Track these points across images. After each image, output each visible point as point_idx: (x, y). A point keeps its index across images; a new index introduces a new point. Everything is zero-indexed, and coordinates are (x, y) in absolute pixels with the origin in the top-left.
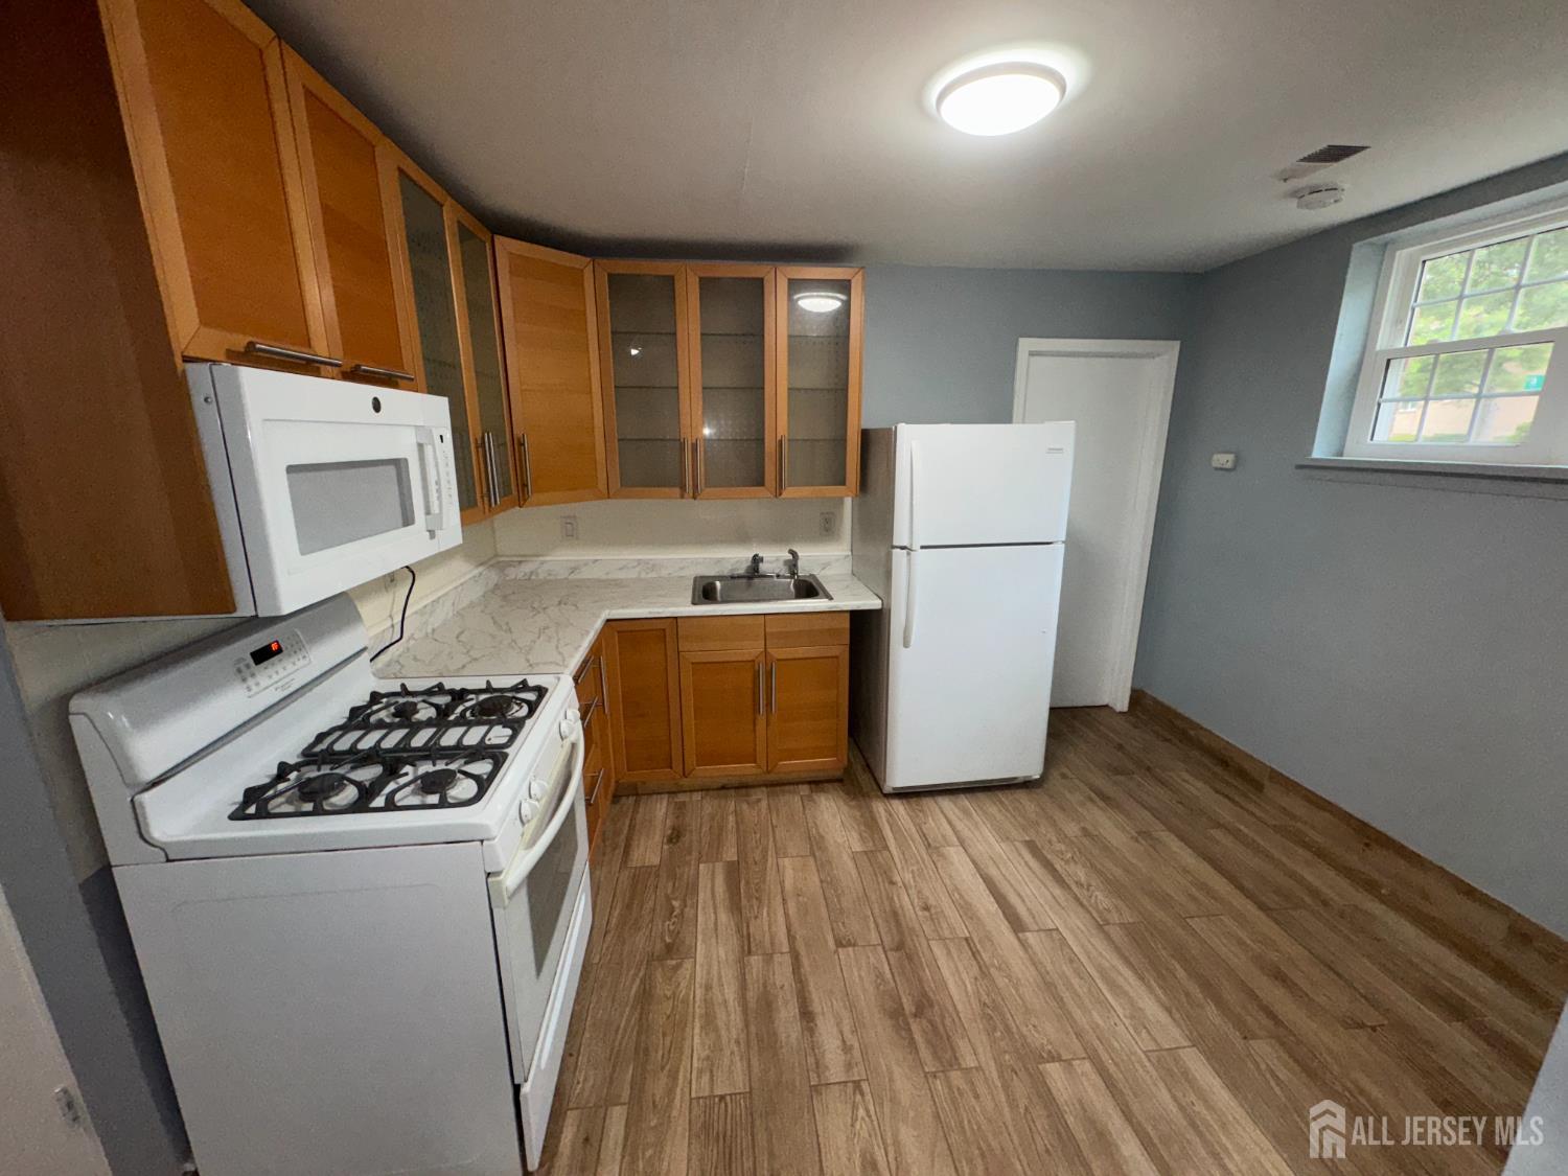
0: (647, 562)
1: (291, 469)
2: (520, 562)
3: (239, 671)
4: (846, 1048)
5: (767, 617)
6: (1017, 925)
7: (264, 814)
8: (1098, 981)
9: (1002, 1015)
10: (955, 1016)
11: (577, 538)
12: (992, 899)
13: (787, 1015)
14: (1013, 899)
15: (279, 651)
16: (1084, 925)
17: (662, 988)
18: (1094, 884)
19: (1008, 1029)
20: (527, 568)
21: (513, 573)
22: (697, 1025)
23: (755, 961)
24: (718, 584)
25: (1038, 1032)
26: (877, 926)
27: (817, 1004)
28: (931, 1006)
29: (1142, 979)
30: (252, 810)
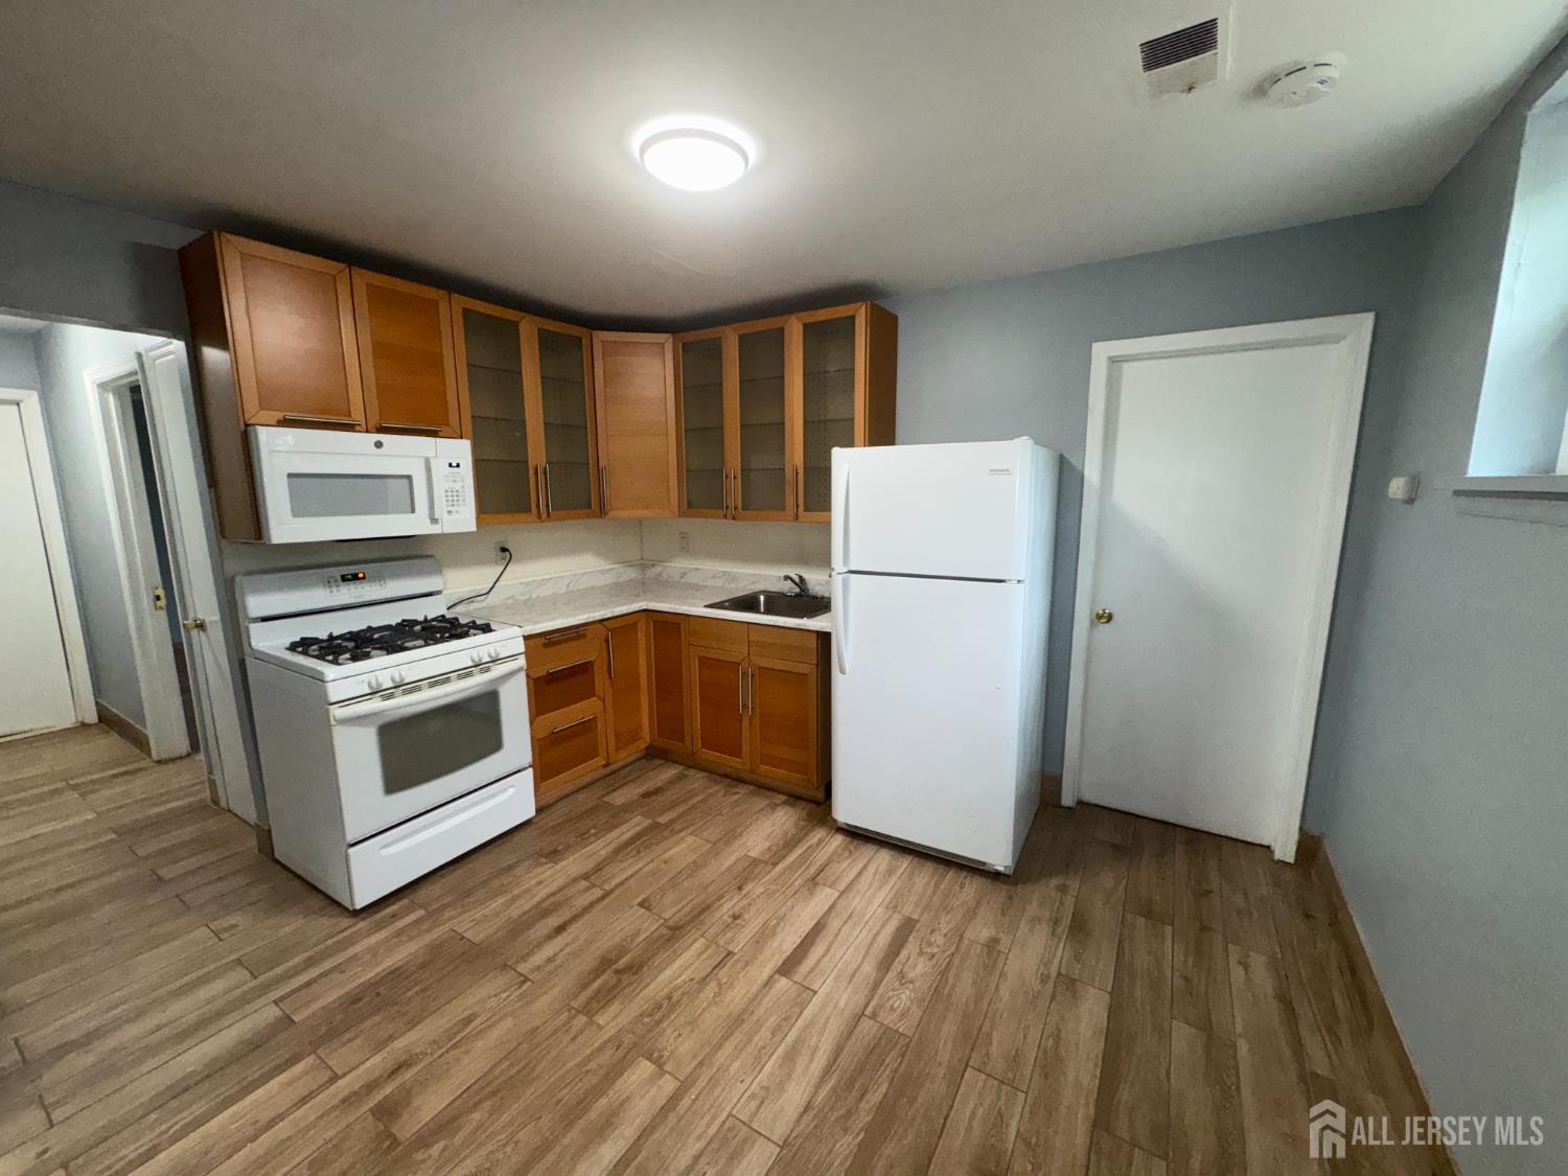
0: (729, 574)
1: (290, 476)
2: (653, 565)
3: (329, 582)
4: (550, 960)
5: (750, 626)
6: (787, 968)
7: (305, 653)
8: (783, 1045)
9: (669, 1014)
10: (638, 990)
11: (688, 551)
12: (798, 942)
13: (554, 921)
14: (816, 952)
15: (364, 578)
16: (846, 1005)
17: (518, 871)
18: (917, 984)
19: (658, 1023)
20: (658, 569)
21: (651, 573)
22: (503, 900)
23: (584, 884)
24: (762, 598)
25: (675, 1039)
26: (680, 910)
27: (573, 929)
28: (635, 973)
29: (827, 1072)
30: (300, 649)
